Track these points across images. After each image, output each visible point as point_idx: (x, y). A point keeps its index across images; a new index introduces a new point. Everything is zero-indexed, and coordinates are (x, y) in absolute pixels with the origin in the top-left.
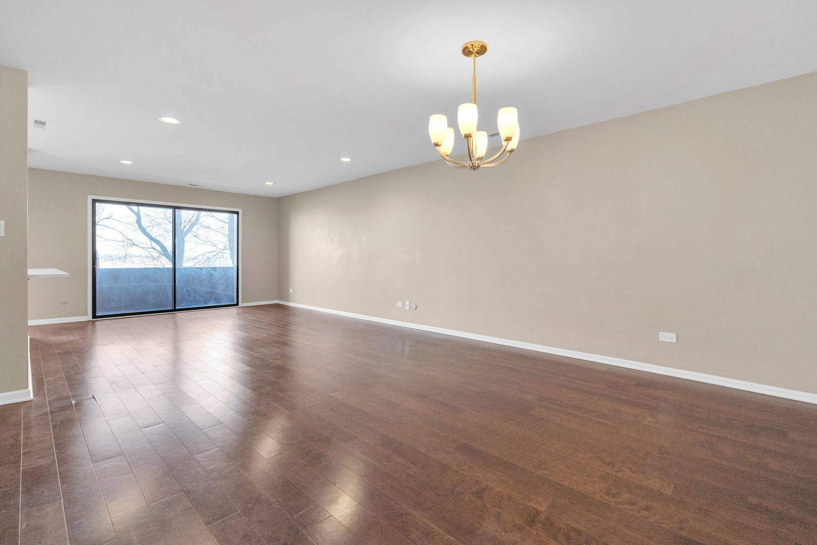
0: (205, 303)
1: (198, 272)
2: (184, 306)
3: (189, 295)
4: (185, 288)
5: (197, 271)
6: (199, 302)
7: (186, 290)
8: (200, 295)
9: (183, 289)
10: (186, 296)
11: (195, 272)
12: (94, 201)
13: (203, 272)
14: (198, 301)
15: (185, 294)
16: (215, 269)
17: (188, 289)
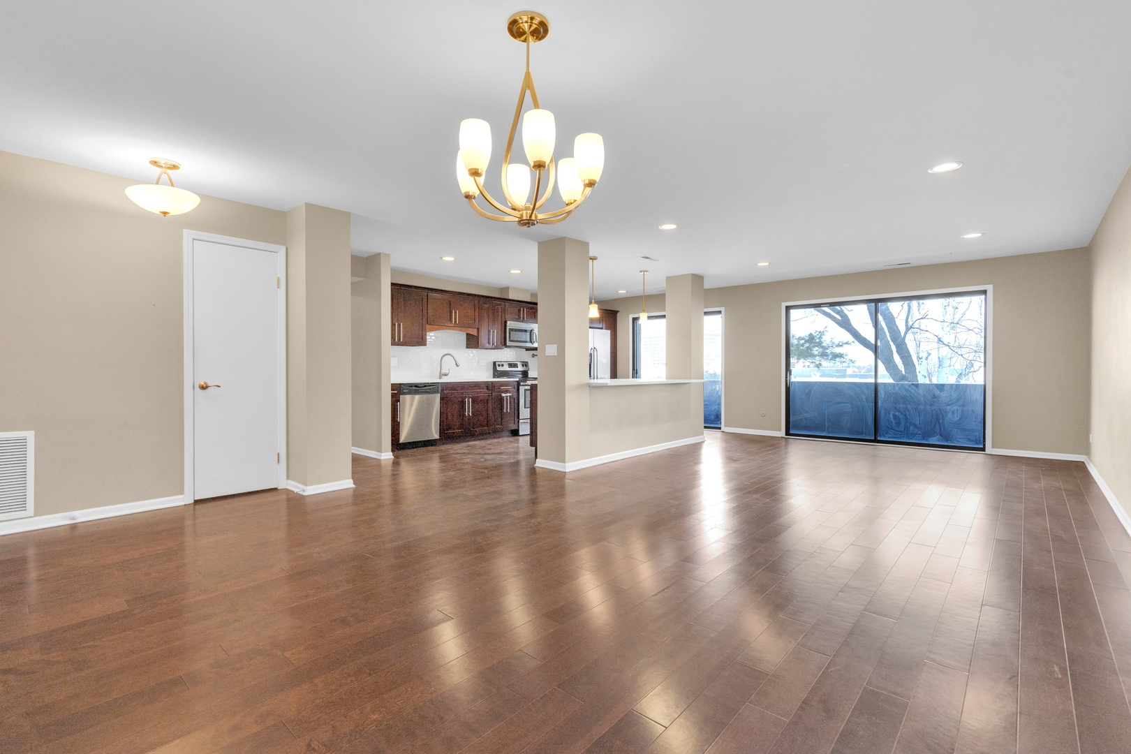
0: (923, 439)
1: (913, 391)
2: (889, 438)
3: (898, 424)
4: (892, 413)
5: (910, 389)
6: (914, 435)
7: (894, 415)
8: (915, 426)
9: (889, 413)
10: (894, 424)
11: (906, 390)
12: (788, 308)
13: (921, 392)
14: (912, 434)
15: (892, 420)
16: (941, 387)
17: (897, 413)
